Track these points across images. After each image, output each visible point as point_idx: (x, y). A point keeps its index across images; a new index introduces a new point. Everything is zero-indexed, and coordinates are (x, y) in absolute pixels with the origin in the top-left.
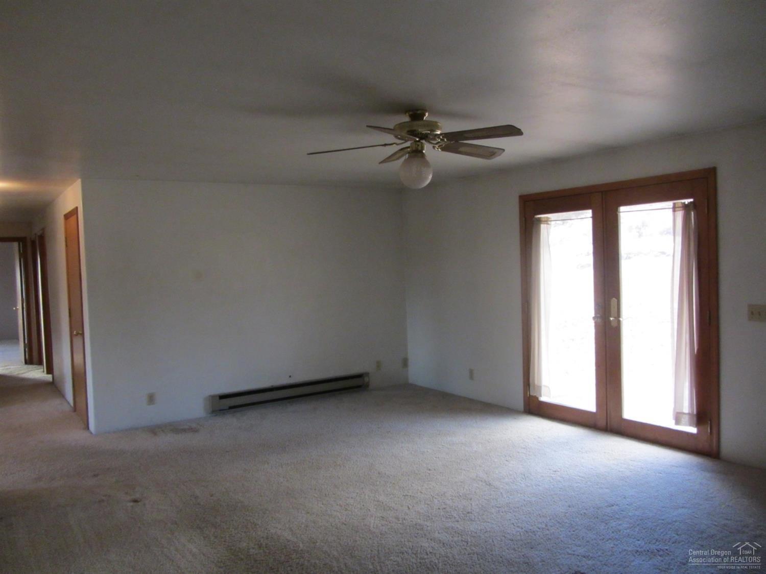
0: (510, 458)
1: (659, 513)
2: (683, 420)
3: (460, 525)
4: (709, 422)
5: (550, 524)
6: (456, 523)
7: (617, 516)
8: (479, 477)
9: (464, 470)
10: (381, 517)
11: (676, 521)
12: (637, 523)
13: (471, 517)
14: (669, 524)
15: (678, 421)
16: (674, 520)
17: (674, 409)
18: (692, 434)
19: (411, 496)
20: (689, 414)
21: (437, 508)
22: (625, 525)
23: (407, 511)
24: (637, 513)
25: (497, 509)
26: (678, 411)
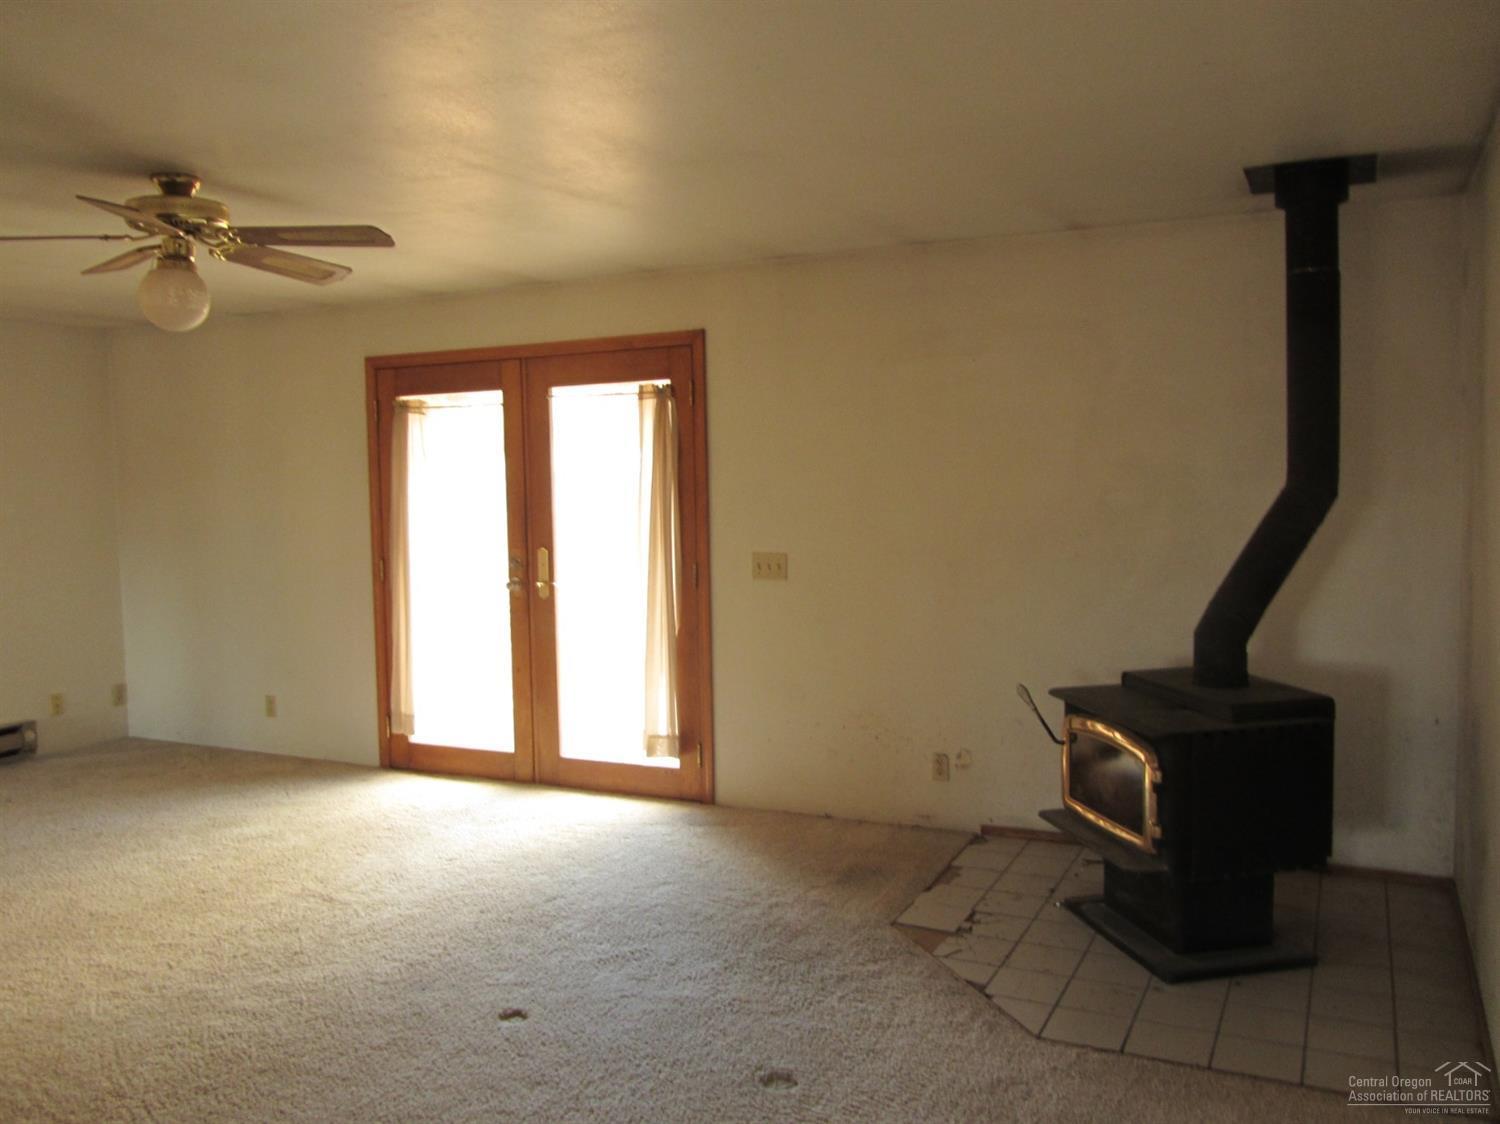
0: (364, 850)
1: (630, 897)
2: (659, 747)
3: (282, 977)
4: (699, 747)
5: (453, 945)
6: (274, 976)
7: (564, 914)
8: (309, 890)
9: (277, 882)
10: (112, 992)
11: (656, 906)
12: (597, 918)
13: (302, 961)
14: (646, 911)
15: (651, 750)
16: (653, 904)
17: (645, 732)
18: (672, 771)
19: (170, 945)
20: (668, 736)
21: (231, 955)
22: (576, 926)
23: (169, 973)
24: (596, 903)
25: (352, 938)
26: (651, 733)
